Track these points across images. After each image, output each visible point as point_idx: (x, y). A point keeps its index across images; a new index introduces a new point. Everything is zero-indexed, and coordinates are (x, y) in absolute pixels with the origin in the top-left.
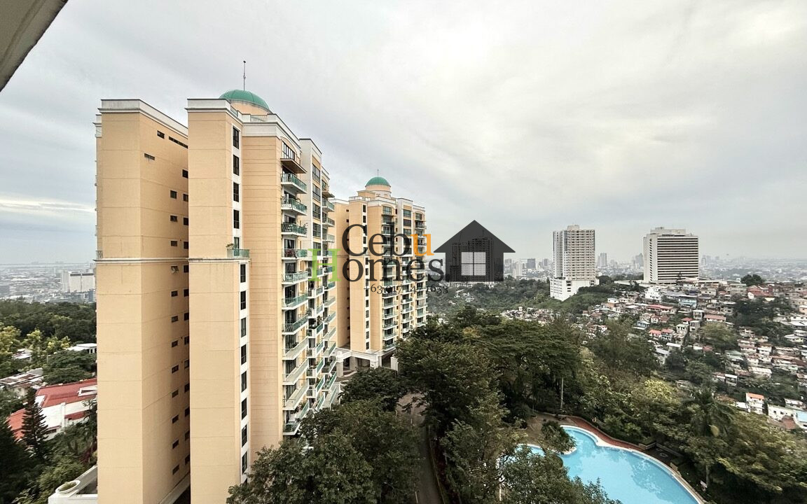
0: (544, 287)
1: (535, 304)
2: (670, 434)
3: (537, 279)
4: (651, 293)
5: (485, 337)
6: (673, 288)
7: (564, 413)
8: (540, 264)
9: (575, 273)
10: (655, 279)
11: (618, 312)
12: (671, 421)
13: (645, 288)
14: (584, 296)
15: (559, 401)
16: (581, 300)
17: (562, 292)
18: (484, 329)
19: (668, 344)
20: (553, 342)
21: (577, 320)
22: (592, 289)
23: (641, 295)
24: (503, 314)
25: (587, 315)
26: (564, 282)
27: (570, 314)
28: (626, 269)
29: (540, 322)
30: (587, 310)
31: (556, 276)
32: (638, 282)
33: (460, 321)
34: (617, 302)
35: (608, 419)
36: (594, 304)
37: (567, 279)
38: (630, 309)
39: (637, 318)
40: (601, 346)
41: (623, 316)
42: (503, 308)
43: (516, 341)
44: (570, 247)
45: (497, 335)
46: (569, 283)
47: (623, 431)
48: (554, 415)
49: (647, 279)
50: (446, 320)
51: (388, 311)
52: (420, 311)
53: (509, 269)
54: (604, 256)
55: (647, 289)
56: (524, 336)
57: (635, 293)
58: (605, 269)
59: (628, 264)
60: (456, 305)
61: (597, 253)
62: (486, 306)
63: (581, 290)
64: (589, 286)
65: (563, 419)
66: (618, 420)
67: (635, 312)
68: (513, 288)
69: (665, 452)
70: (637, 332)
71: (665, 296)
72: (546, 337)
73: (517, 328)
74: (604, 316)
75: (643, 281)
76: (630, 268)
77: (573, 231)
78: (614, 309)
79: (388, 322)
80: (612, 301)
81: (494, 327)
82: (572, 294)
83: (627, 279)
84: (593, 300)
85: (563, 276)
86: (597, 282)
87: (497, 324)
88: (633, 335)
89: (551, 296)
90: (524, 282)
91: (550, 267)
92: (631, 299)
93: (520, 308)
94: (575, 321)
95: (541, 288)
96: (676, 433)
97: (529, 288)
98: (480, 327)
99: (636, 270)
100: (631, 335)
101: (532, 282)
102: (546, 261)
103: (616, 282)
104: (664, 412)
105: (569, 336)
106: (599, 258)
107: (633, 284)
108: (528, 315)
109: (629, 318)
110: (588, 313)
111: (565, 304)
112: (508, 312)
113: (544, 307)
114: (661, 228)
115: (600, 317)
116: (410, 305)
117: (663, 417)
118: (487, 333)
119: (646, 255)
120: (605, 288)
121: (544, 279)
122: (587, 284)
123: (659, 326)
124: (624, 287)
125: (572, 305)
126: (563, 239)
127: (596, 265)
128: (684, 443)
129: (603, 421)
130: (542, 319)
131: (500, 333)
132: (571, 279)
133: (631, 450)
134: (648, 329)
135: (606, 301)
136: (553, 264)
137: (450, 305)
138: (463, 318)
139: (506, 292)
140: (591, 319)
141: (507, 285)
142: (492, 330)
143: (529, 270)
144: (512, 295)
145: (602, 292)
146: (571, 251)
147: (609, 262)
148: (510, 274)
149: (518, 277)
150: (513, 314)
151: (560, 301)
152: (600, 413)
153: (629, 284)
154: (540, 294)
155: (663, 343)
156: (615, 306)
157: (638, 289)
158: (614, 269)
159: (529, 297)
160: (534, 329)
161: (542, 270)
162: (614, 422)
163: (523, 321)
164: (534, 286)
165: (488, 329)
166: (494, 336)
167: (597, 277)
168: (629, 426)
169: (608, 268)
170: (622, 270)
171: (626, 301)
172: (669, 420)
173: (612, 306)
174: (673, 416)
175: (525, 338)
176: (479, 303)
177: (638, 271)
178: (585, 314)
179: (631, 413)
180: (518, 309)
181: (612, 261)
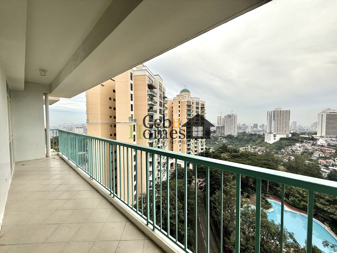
0: (262, 137)
1: (256, 144)
2: (325, 209)
3: (258, 133)
4: (321, 142)
5: (231, 158)
6: (334, 139)
7: (269, 194)
8: (260, 126)
9: (278, 131)
10: (324, 134)
11: (301, 150)
12: (327, 203)
13: (317, 139)
14: (282, 142)
15: (267, 189)
16: (281, 144)
17: (270, 140)
18: (231, 154)
19: (329, 167)
20: (264, 162)
21: (278, 153)
22: (287, 139)
23: (315, 142)
24: (241, 149)
25: (284, 151)
26: (272, 135)
27: (275, 150)
28: (307, 130)
29: (259, 153)
30: (284, 148)
31: (268, 132)
32: (313, 136)
33: (220, 150)
34: (301, 145)
35: (291, 198)
36: (288, 146)
37: (274, 133)
38: (308, 149)
39: (312, 153)
40: (290, 165)
41: (304, 152)
42: (241, 146)
43: (246, 160)
44: (276, 118)
45: (237, 157)
46: (275, 136)
47: (299, 205)
48: (264, 194)
49: (319, 135)
50: (213, 150)
51: (189, 145)
52: (202, 146)
53: (244, 128)
54: (295, 123)
55: (318, 140)
56: (250, 158)
57: (312, 141)
58: (295, 129)
59: (308, 127)
60: (219, 144)
61: (291, 122)
62: (232, 145)
63: (281, 139)
64: (285, 137)
65: (268, 196)
66: (297, 200)
67: (310, 151)
68: (246, 137)
69: (322, 217)
70: (311, 160)
71: (329, 144)
72: (261, 159)
73: (246, 155)
74: (293, 151)
75: (316, 136)
76: (309, 129)
77: (278, 111)
78: (299, 149)
79: (189, 149)
80: (298, 145)
81: (236, 154)
82: (276, 141)
83: (307, 134)
84: (287, 144)
85: (272, 132)
86: (290, 136)
87: (237, 153)
88: (308, 162)
89: (265, 141)
90: (251, 135)
91: (265, 128)
92: (309, 144)
93: (249, 146)
94: (277, 153)
95: (260, 137)
96: (329, 209)
97: (254, 137)
98: (229, 153)
99: (313, 130)
100: (307, 162)
101: (255, 135)
102: (263, 125)
103: (300, 136)
104: (323, 198)
105: (273, 160)
106: (292, 123)
107: (311, 137)
108: (253, 150)
109: (308, 154)
110: (284, 150)
111: (272, 145)
112: (243, 148)
113: (261, 146)
114: (329, 109)
115: (291, 152)
116: (198, 143)
117: (321, 200)
118: (232, 156)
119: (319, 123)
120: (295, 138)
121: (262, 133)
122: (285, 136)
123: (325, 158)
124: (305, 138)
125: (276, 146)
126: (273, 115)
127: (290, 127)
128: (333, 214)
129: (288, 199)
130: (260, 151)
131: (239, 156)
132: (276, 134)
133: (303, 214)
134: (318, 159)
135: (294, 145)
136: (266, 127)
137: (216, 143)
138: (221, 149)
139: (242, 139)
140: (286, 153)
141: (243, 136)
142: (234, 155)
143: (254, 129)
144: (245, 140)
145: (293, 140)
146: (277, 120)
147: (297, 126)
148: (245, 131)
149: (248, 132)
150: (246, 149)
151: (270, 144)
152: (287, 196)
153: (308, 137)
154: (259, 140)
155: (326, 167)
156: (300, 147)
157: (313, 139)
158: (300, 129)
159: (254, 141)
160: (255, 156)
161: (261, 129)
162: (295, 200)
163: (250, 152)
164: (256, 136)
165: (233, 154)
166: (235, 157)
167: (290, 133)
168: (303, 203)
169: (297, 129)
170: (305, 130)
171: (306, 145)
172: (325, 202)
173: (298, 147)
174: (328, 201)
175: (250, 159)
176: (229, 143)
177: (314, 130)
178: (283, 150)
179: (304, 197)
180: (248, 147)
181: (299, 126)
